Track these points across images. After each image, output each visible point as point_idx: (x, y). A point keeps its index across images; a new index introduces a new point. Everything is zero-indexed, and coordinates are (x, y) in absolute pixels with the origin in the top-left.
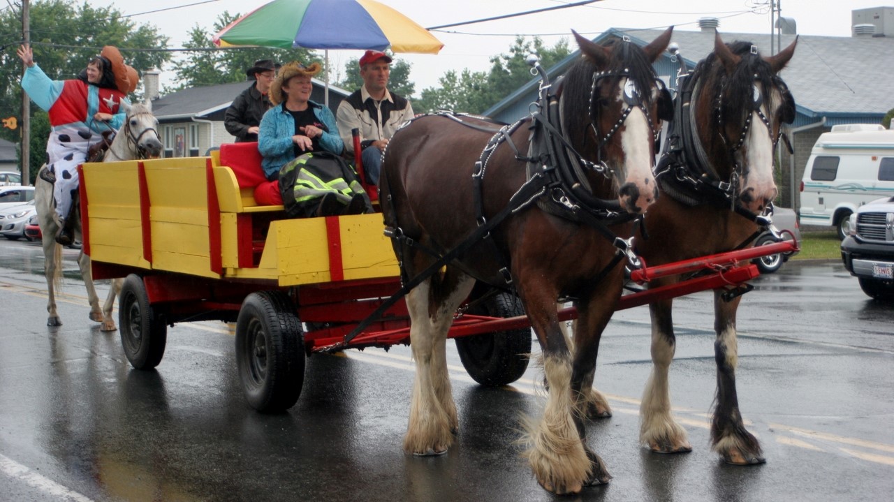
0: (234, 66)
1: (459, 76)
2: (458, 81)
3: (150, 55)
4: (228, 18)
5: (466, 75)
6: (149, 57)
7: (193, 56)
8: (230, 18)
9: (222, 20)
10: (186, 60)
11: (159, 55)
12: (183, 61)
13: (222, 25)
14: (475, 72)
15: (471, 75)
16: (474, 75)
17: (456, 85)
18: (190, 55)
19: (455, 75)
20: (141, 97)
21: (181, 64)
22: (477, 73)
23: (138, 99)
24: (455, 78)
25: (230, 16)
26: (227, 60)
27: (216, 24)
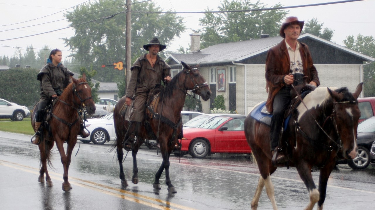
0: (230, 33)
1: (356, 39)
2: (355, 42)
3: (172, 28)
4: (227, 4)
5: (360, 39)
6: (171, 29)
7: (206, 27)
8: (228, 3)
9: (223, 4)
10: (202, 30)
11: (178, 28)
12: (200, 30)
13: (223, 8)
14: (365, 36)
15: (363, 38)
16: (365, 38)
17: (355, 44)
18: (203, 26)
19: (353, 38)
20: (167, 54)
21: (199, 32)
22: (367, 37)
23: (165, 54)
24: (353, 40)
25: (228, 2)
26: (227, 29)
27: (219, 7)
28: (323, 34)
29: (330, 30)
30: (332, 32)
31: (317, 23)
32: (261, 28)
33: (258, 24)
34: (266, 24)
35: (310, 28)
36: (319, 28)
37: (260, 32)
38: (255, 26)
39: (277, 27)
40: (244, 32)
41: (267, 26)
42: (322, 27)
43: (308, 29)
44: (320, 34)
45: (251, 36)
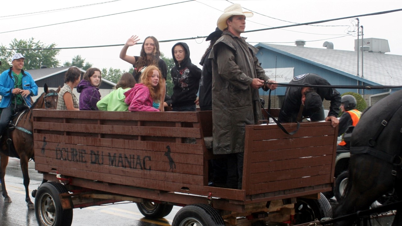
1: (108, 71)
2: (107, 73)
4: (16, 42)
5: (111, 71)
8: (17, 41)
9: (13, 42)
13: (13, 45)
14: (115, 69)
15: (113, 70)
16: (114, 70)
17: (107, 74)
19: (106, 70)
22: (116, 70)
24: (106, 72)
25: (17, 40)
27: (10, 44)
28: (85, 67)
29: (90, 64)
30: (91, 65)
31: (81, 58)
32: (41, 60)
33: (38, 57)
34: (45, 58)
35: (76, 62)
36: (82, 62)
37: (40, 63)
38: (36, 59)
39: (52, 60)
40: (28, 63)
41: (45, 59)
42: (84, 61)
43: (75, 62)
44: (83, 67)
45: (33, 66)
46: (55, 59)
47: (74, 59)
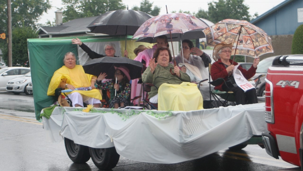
0: (85, 10)
3: (41, 6)
6: (41, 7)
7: (67, 5)
10: (64, 8)
11: (46, 6)
12: (62, 8)
18: (65, 5)
20: (38, 26)
21: (61, 9)
23: (36, 26)
26: (82, 7)
28: (153, 11)
30: (160, 9)
31: (149, 2)
32: (108, 6)
33: (106, 3)
34: (112, 3)
35: (144, 6)
36: (150, 5)
37: (107, 9)
38: (103, 5)
39: (119, 5)
40: (96, 9)
41: (112, 5)
42: (152, 5)
43: (143, 6)
44: (151, 10)
45: (100, 12)
46: (122, 4)
47: (142, 4)
